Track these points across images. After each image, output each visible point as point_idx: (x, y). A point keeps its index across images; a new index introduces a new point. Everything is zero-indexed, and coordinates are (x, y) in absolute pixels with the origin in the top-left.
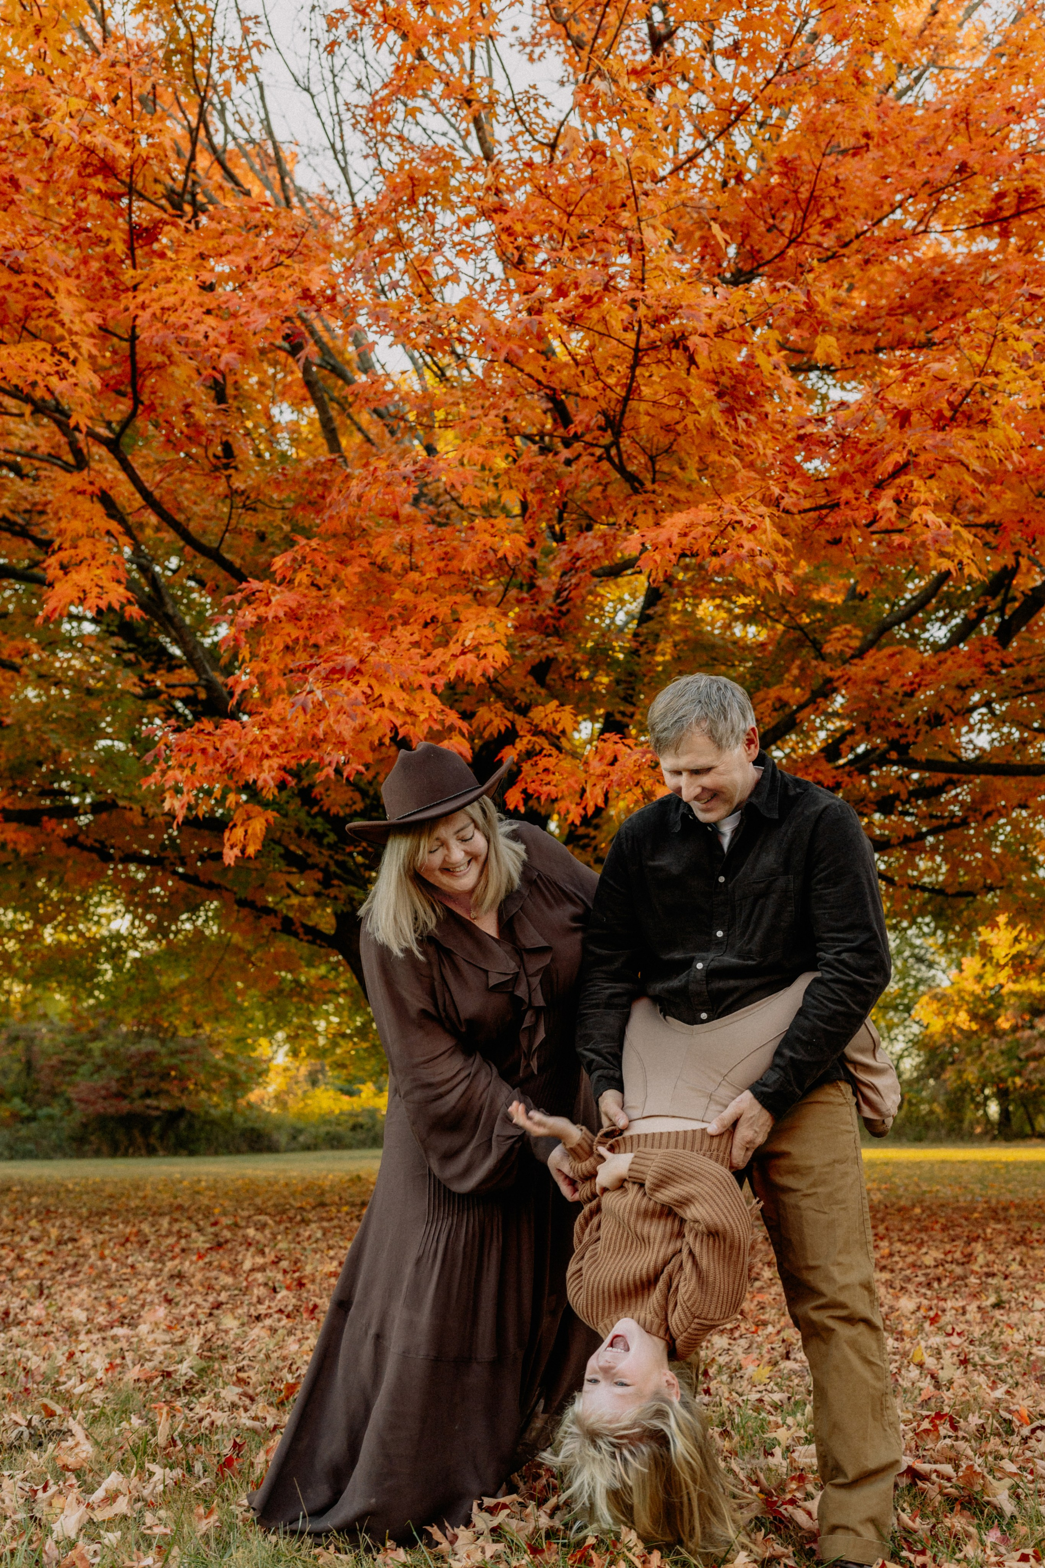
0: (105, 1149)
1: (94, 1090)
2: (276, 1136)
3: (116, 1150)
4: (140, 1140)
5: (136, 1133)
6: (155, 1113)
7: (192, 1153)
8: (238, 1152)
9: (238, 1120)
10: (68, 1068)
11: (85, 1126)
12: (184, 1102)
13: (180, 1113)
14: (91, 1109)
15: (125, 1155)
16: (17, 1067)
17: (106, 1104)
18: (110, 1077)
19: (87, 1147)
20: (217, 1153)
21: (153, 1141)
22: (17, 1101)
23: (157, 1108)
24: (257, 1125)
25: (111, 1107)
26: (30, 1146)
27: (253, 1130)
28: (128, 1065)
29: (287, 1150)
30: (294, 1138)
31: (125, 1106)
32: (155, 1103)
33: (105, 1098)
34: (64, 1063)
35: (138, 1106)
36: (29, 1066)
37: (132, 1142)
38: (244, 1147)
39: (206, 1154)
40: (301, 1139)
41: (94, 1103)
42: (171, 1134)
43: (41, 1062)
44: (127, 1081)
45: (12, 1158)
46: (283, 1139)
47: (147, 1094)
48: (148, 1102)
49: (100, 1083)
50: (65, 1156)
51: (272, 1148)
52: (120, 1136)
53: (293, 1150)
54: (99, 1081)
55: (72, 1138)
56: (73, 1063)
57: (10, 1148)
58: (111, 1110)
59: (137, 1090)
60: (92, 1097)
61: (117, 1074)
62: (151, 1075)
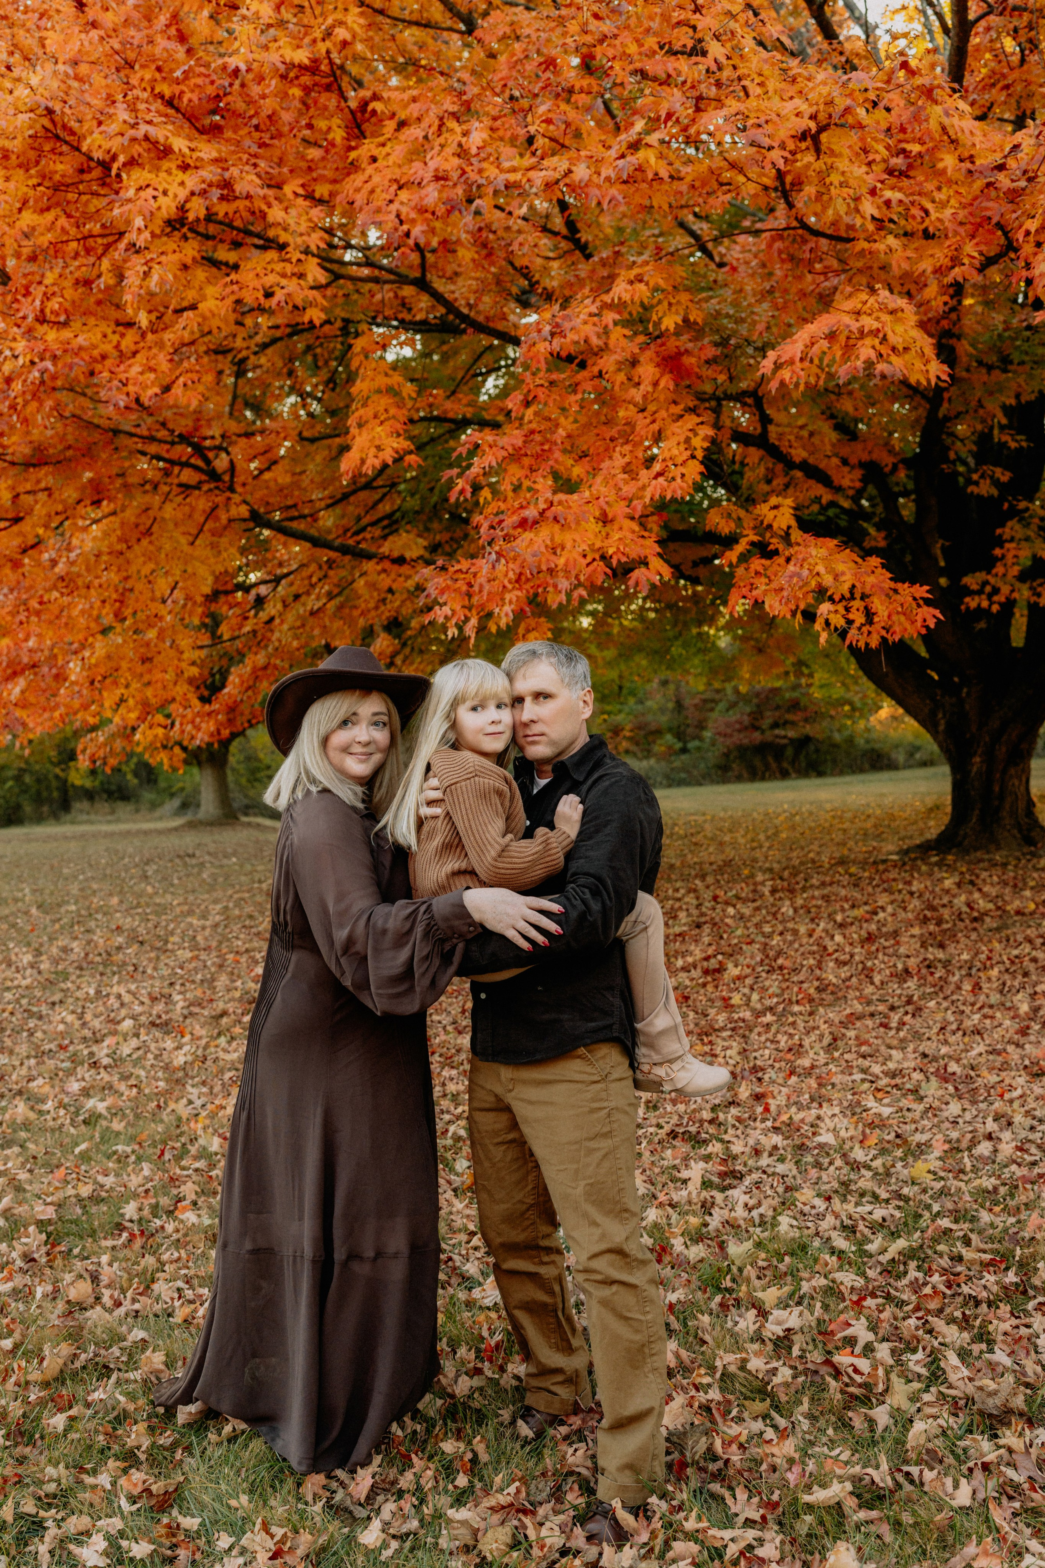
0: (745, 775)
1: (728, 725)
2: (893, 756)
3: (755, 774)
4: (774, 765)
5: (770, 759)
6: (785, 741)
7: (820, 774)
8: (862, 771)
9: (860, 742)
10: (709, 705)
11: (726, 755)
12: (808, 730)
13: (805, 741)
14: (729, 742)
15: (763, 779)
16: (671, 705)
17: (742, 736)
18: (741, 714)
19: (730, 774)
20: (841, 773)
21: (785, 765)
22: (669, 737)
23: (785, 737)
24: (877, 746)
25: (744, 739)
26: (683, 775)
27: (873, 750)
28: (755, 701)
29: (905, 767)
30: (911, 755)
31: (757, 736)
32: (782, 733)
33: (739, 731)
34: (705, 701)
35: (769, 736)
36: (679, 705)
37: (767, 767)
38: (867, 766)
39: (832, 775)
40: (918, 756)
41: (731, 736)
42: (802, 758)
43: (687, 702)
44: (757, 715)
45: (669, 786)
46: (900, 757)
47: (775, 725)
48: (777, 732)
49: (734, 719)
50: (713, 782)
51: (892, 766)
52: (757, 762)
53: (910, 767)
54: (733, 716)
55: (719, 767)
56: (713, 701)
57: (667, 777)
58: (746, 741)
59: (766, 723)
60: (729, 731)
61: (748, 710)
62: (778, 707)
